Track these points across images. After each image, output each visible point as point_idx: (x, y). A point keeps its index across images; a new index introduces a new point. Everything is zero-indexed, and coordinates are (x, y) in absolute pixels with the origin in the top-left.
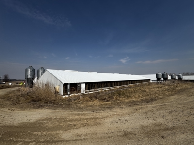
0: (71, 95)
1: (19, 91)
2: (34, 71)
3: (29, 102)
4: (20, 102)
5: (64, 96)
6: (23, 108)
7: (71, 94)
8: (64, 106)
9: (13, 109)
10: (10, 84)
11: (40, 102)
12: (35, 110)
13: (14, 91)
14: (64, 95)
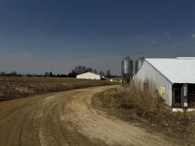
0: (189, 110)
1: (116, 89)
2: (131, 63)
3: (119, 108)
4: (110, 105)
5: (174, 110)
6: (110, 115)
7: (189, 107)
8: (170, 130)
9: (100, 112)
10: (112, 80)
11: (132, 111)
12: (121, 122)
13: (111, 89)
14: (173, 106)
